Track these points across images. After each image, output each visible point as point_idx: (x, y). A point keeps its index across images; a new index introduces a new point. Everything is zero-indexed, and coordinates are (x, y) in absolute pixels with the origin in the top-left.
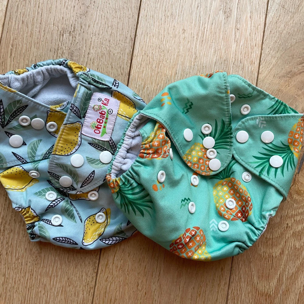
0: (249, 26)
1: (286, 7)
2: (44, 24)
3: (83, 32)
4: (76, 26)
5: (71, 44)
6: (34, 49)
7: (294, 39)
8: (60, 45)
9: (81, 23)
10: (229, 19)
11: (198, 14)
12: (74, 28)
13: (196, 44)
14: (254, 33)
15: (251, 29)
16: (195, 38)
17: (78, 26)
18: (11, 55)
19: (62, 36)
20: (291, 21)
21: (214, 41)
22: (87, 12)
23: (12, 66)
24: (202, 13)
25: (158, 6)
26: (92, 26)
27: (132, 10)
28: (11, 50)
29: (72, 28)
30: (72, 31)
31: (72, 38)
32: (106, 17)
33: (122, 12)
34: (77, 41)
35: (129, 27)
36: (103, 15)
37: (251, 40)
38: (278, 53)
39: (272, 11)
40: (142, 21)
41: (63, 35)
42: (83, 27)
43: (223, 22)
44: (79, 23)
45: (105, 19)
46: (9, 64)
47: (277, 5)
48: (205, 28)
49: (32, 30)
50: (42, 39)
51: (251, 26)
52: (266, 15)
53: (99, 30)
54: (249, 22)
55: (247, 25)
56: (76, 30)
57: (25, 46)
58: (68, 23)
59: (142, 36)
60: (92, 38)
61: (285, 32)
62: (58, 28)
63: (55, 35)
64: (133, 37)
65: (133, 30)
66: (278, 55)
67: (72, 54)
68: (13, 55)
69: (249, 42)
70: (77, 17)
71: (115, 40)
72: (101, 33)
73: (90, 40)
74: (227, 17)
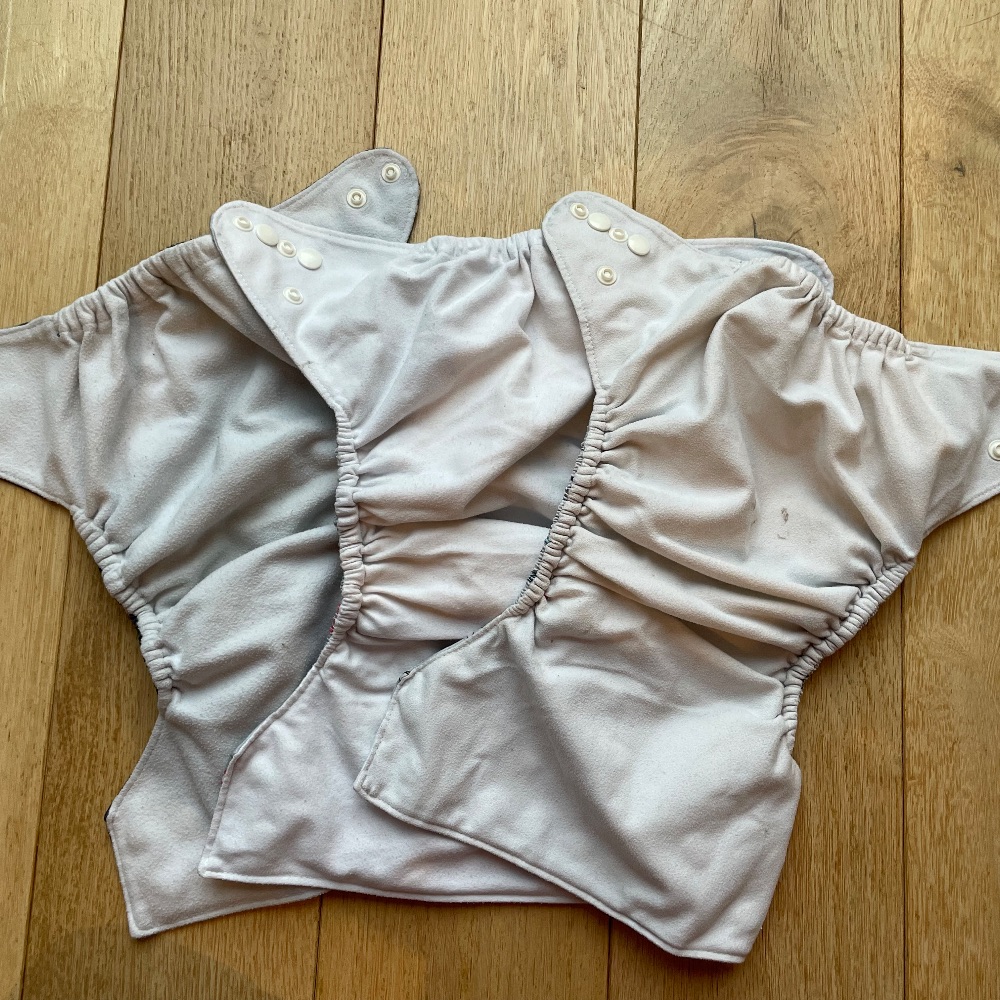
0: (606, 77)
1: (679, 30)
2: (191, 125)
3: (270, 132)
4: (254, 123)
5: (248, 158)
6: (175, 179)
7: (703, 92)
8: (226, 163)
9: (264, 116)
10: (563, 70)
11: (498, 69)
12: (251, 127)
13: (500, 128)
14: (618, 92)
15: (610, 85)
16: (497, 115)
17: (258, 124)
18: (131, 194)
19: (227, 146)
20: (694, 58)
21: (536, 118)
22: (273, 93)
23: (135, 214)
24: (505, 66)
25: (415, 63)
26: (286, 118)
27: (362, 79)
28: (132, 184)
29: (247, 127)
30: (247, 134)
31: (249, 146)
32: (312, 97)
33: (343, 85)
34: (258, 151)
35: (360, 111)
36: (306, 95)
37: (613, 106)
38: (673, 125)
39: (649, 43)
40: (385, 96)
41: (230, 144)
42: (269, 122)
43: (551, 77)
44: (260, 116)
45: (312, 102)
46: (128, 212)
47: (660, 29)
48: (514, 93)
49: (168, 140)
50: (189, 157)
51: (610, 79)
52: (640, 52)
53: (302, 126)
54: (605, 71)
55: (601, 76)
56: (254, 130)
57: (157, 173)
58: (236, 118)
59: (389, 126)
60: (287, 142)
61: (682, 80)
62: (219, 132)
63: (214, 146)
64: (371, 130)
65: (369, 115)
66: (674, 127)
67: (252, 177)
68: (135, 195)
69: (609, 110)
70: (255, 105)
71: (335, 141)
72: (306, 129)
73: (285, 145)
74: (559, 67)
